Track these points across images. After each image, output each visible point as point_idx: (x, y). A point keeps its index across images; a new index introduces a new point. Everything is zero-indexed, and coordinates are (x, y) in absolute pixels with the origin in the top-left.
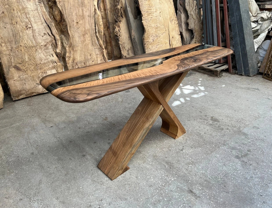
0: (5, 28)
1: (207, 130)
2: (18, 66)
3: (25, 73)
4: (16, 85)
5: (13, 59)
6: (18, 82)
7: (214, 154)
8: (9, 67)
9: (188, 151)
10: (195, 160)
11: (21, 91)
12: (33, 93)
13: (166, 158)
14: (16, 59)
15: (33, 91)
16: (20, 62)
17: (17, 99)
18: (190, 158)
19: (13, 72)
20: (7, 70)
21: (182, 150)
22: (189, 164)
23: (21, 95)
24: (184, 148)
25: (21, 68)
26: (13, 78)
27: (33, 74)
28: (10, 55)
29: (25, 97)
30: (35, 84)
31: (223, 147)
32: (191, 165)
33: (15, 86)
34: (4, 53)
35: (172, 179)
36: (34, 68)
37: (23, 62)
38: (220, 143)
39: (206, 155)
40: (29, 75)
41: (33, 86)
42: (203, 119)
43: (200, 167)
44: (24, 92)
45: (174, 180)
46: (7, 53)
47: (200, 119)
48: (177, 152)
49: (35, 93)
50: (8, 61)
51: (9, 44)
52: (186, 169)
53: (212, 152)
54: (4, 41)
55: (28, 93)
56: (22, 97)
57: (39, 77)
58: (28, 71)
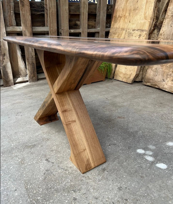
0: (171, 26)
3: (161, 68)
4: (151, 73)
6: (153, 72)
7: (23, 191)
9: (43, 165)
10: (26, 166)
11: (150, 79)
12: (156, 85)
13: (42, 146)
15: (157, 84)
17: (145, 84)
18: (29, 163)
21: (47, 160)
23: (149, 83)
24: (50, 163)
26: (152, 68)
27: (165, 70)
29: (150, 85)
32: (19, 161)
33: (150, 74)
35: (13, 144)
39: (25, 180)
40: (163, 69)
41: (159, 80)
43: (12, 167)
44: (152, 81)
45: (11, 146)
48: (45, 156)
49: (157, 86)
52: (17, 156)
53: (27, 189)
54: (164, 37)
55: (153, 84)
56: (148, 84)
57: (168, 75)
58: (164, 66)
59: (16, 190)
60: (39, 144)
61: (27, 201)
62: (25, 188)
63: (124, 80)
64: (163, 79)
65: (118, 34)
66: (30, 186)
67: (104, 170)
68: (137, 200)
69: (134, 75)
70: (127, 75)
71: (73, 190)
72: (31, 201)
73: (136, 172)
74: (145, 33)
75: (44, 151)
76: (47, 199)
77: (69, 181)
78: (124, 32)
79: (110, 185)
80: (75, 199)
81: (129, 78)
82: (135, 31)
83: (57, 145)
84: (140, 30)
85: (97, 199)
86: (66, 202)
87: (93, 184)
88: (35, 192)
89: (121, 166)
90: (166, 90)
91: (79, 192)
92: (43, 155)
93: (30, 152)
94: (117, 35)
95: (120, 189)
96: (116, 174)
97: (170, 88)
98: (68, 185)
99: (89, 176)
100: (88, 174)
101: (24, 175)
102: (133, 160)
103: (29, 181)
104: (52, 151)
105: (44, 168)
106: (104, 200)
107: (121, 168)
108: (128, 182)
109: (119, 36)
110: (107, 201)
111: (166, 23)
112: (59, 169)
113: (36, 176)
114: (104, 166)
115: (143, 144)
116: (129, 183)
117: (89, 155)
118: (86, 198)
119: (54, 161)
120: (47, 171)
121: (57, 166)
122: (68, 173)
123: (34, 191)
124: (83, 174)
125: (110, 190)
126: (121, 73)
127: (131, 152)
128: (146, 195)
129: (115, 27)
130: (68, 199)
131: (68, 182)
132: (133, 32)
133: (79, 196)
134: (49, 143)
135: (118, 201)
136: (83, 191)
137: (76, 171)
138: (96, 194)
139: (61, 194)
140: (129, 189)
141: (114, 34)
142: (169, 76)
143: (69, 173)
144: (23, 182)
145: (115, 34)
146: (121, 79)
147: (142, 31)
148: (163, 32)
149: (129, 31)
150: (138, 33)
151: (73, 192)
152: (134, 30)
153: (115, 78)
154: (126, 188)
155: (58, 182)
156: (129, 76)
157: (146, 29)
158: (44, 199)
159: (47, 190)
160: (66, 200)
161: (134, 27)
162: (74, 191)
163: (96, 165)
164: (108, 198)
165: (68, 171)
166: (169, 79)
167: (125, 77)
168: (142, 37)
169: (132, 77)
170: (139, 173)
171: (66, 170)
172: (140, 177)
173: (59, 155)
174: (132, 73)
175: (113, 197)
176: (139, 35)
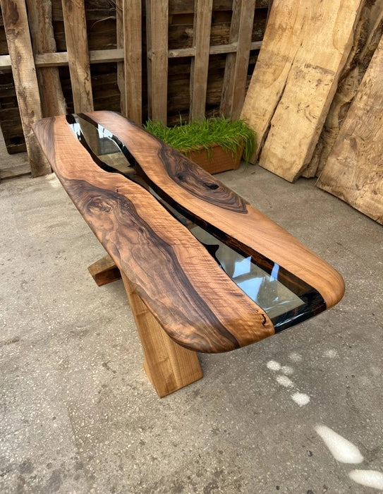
1: (154, 459)
2: (357, 140)
3: (356, 158)
4: (335, 167)
5: (359, 126)
6: (338, 165)
7: (65, 420)
8: (347, 135)
9: (98, 376)
10: (71, 375)
11: (332, 179)
12: (341, 194)
13: (98, 334)
14: (363, 129)
15: (344, 192)
16: (364, 136)
17: (320, 187)
18: (76, 370)
19: (345, 146)
20: (341, 139)
21: (105, 365)
22: (66, 361)
23: (328, 185)
24: (110, 372)
25: (358, 147)
26: (339, 156)
27: (364, 167)
28: (360, 118)
29: (330, 191)
30: (354, 184)
31: (73, 455)
32: (60, 362)
33: (332, 168)
34: (356, 111)
35: (50, 327)
36: (374, 158)
37: (368, 138)
38: (91, 458)
39: (69, 401)
40: (360, 163)
41: (349, 185)
42: (215, 482)
43: (48, 374)
44: (333, 183)
45: (47, 329)
46: (360, 113)
47: (218, 473)
48: (103, 356)
49: (344, 196)
50: (351, 127)
51: (372, 100)
52: (57, 353)
55: (337, 190)
56: (326, 188)
57: (367, 177)
58: (363, 157)
59: (54, 418)
60: (94, 329)
61: (70, 438)
62: (69, 416)
63: (279, 172)
64: (357, 185)
65: (274, 67)
66: (75, 413)
67: (196, 393)
68: (238, 455)
69: (300, 167)
70: (286, 162)
71: (141, 428)
72: (76, 439)
73: (249, 402)
74: (329, 77)
75: (102, 346)
76: (100, 439)
77: (137, 410)
78: (288, 65)
79: (202, 423)
80: (143, 443)
81: (289, 169)
82: (310, 69)
83: (124, 334)
84: (321, 68)
85: (176, 446)
86: (129, 446)
87: (175, 418)
88: (83, 424)
89: (227, 388)
90: (359, 210)
91: (151, 432)
92: (99, 353)
93: (78, 345)
94: (271, 70)
95: (215, 432)
96: (216, 403)
97: (368, 207)
98: (135, 416)
99: (171, 403)
100: (169, 399)
101: (68, 392)
102: (249, 377)
103: (75, 403)
104: (115, 346)
105: (99, 381)
106: (186, 450)
107: (225, 392)
108: (231, 420)
109: (277, 72)
110: (190, 451)
111: (378, 58)
112: (124, 386)
113: (85, 395)
114: (198, 385)
115: (276, 344)
116: (232, 422)
117: (174, 368)
118: (160, 442)
119: (116, 368)
120: (104, 386)
121: (120, 378)
122: (136, 394)
123: (81, 423)
124: (161, 398)
125: (200, 433)
126: (275, 155)
127: (250, 361)
128: (254, 446)
129: (270, 49)
130: (133, 442)
131: (135, 412)
132: (305, 70)
133: (150, 439)
134: (111, 328)
135: (208, 453)
136: (157, 430)
137: (151, 392)
138: (176, 438)
139: (123, 432)
140: (229, 434)
141: (266, 65)
142: (369, 182)
143: (138, 394)
144: (65, 404)
145: (268, 65)
146: (272, 169)
147: (325, 71)
148: (370, 80)
149: (299, 65)
150: (316, 74)
151: (141, 430)
152: (308, 66)
153: (260, 164)
154: (225, 431)
155: (119, 410)
156: (288, 166)
157: (332, 69)
158: (97, 439)
159: (102, 423)
160: (129, 443)
161: (309, 58)
162: (143, 429)
163: (184, 384)
164: (194, 446)
165: (138, 390)
166: (367, 186)
167: (281, 166)
168: (322, 85)
169: (295, 169)
170: (254, 406)
171: (134, 389)
172: (252, 413)
173: (126, 357)
174: (295, 161)
175: (201, 444)
176: (317, 78)
